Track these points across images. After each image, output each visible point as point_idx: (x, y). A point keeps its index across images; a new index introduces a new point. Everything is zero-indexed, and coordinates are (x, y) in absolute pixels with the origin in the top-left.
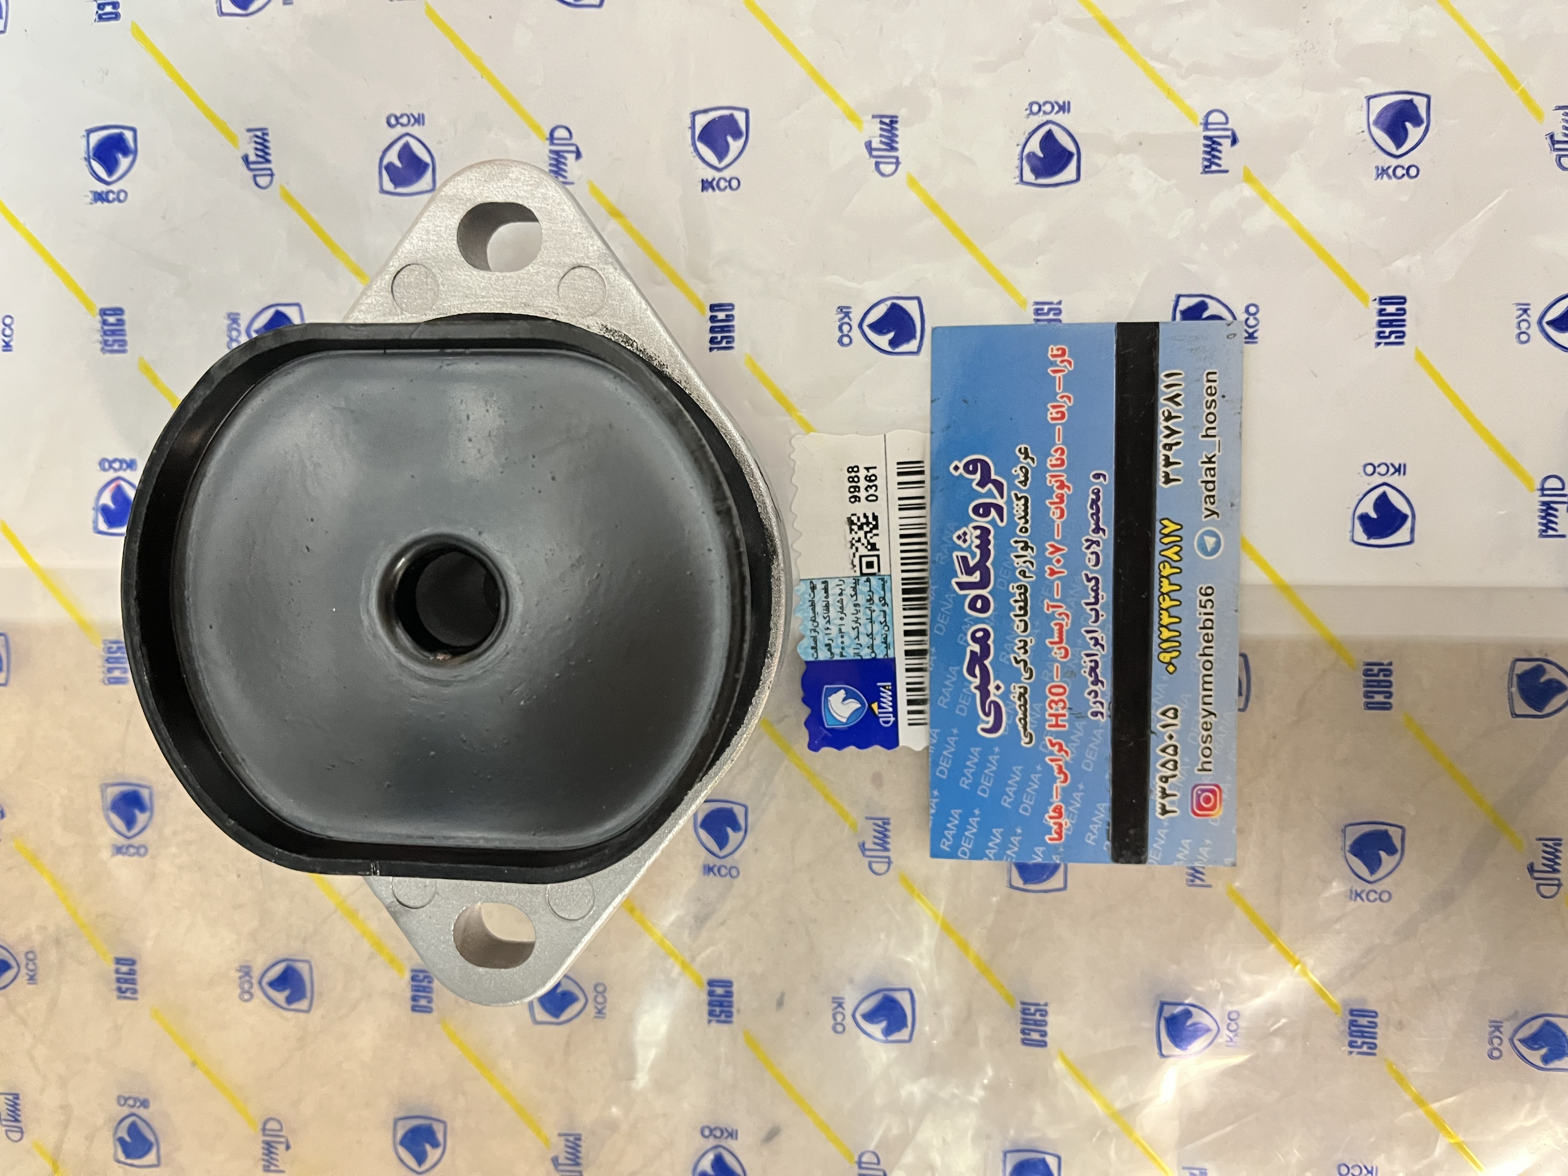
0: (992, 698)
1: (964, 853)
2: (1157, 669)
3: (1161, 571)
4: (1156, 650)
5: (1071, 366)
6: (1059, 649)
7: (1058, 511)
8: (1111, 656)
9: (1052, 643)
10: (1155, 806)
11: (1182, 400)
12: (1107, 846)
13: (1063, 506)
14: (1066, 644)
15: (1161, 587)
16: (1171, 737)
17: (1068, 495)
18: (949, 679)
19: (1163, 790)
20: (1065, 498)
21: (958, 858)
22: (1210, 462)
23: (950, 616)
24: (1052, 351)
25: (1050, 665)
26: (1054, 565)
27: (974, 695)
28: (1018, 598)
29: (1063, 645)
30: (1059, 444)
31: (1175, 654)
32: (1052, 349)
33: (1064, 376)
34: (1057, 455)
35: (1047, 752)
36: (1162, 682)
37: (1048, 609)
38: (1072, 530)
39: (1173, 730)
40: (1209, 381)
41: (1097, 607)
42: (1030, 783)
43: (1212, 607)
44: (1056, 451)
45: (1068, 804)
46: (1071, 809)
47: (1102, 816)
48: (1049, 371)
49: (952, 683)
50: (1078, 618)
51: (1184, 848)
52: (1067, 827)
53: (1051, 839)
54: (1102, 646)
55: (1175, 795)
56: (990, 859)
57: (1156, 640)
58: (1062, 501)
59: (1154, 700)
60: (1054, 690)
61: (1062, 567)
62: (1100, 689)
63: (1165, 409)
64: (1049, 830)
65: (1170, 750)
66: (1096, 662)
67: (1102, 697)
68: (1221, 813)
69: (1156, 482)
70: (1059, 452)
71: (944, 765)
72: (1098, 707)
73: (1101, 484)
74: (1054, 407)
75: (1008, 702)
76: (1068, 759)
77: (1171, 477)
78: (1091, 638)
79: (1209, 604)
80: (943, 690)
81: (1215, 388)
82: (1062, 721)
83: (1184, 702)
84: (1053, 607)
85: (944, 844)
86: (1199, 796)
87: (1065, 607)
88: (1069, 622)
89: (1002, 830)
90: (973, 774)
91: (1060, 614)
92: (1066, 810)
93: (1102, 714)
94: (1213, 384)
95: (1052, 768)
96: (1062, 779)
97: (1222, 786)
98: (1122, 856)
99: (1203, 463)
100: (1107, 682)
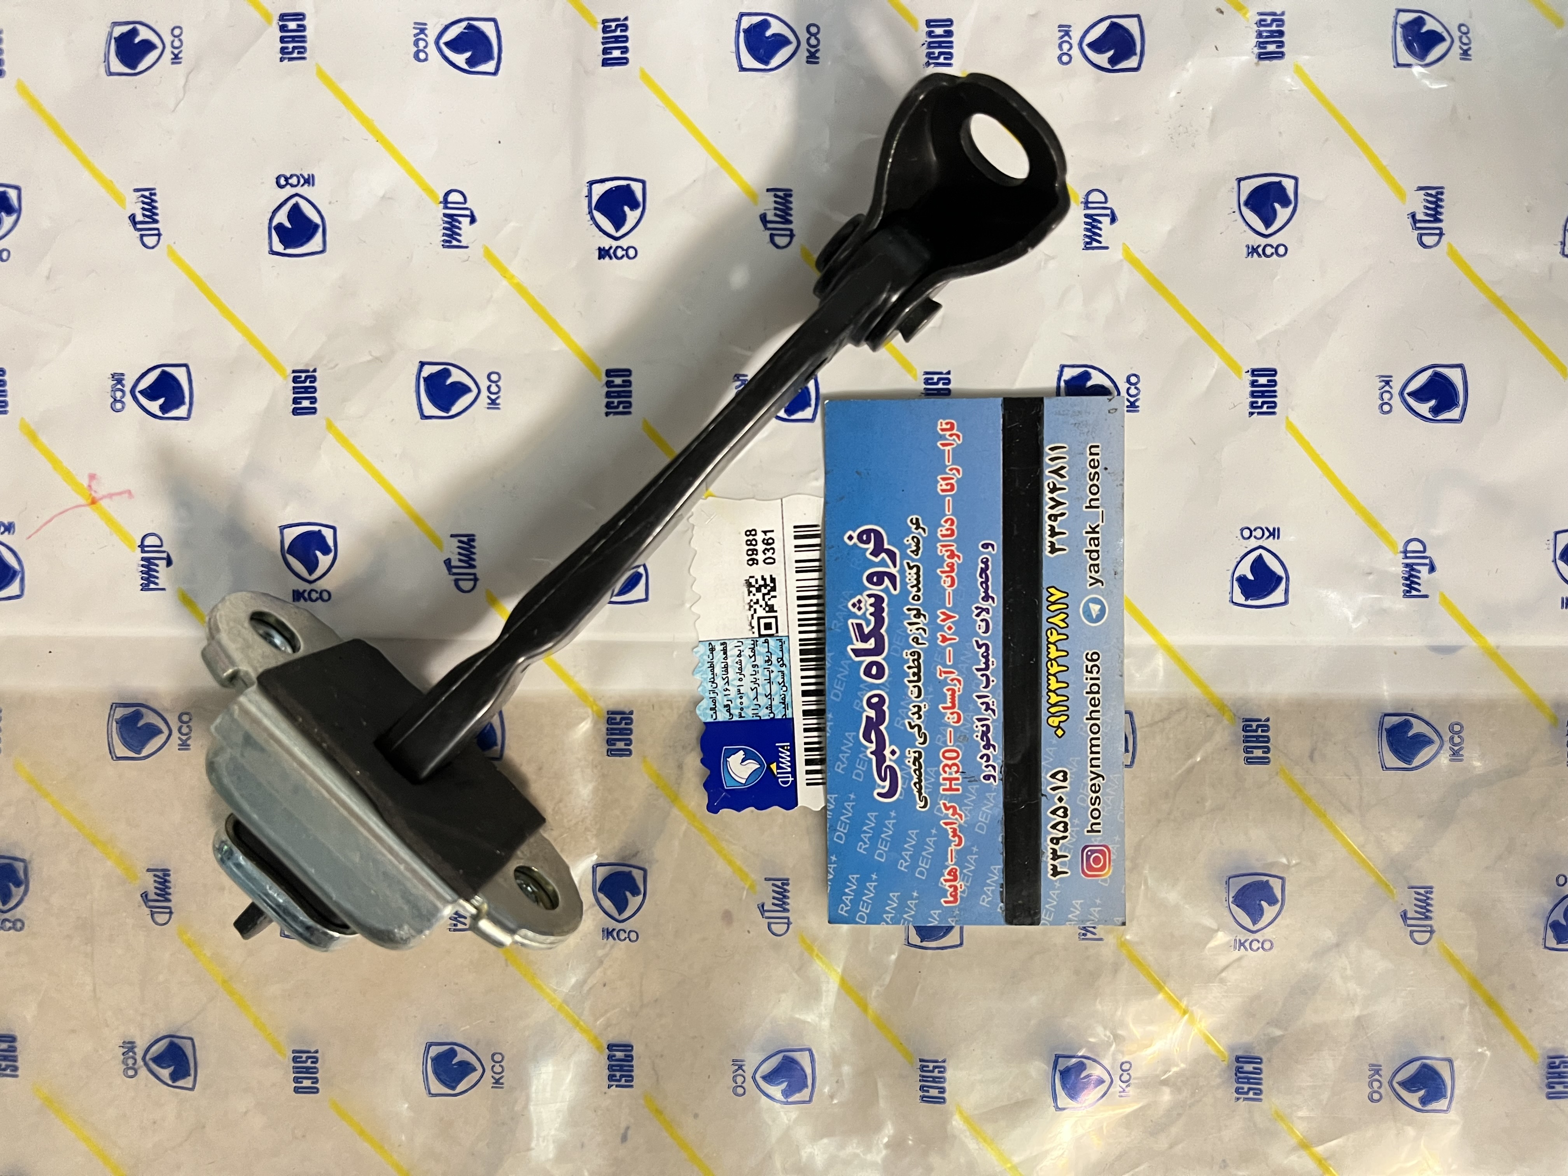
0: (888, 763)
1: (862, 918)
2: (1046, 734)
3: (1048, 638)
4: (1045, 715)
5: (959, 439)
6: (952, 714)
7: (949, 579)
8: (1002, 720)
9: (944, 708)
10: (1047, 867)
11: (1066, 472)
12: (1001, 908)
13: (953, 574)
14: (958, 709)
15: (1049, 653)
16: (1060, 799)
17: (958, 564)
18: (846, 744)
19: (1054, 851)
20: (955, 567)
21: (857, 923)
22: (1094, 532)
23: (846, 682)
24: (941, 425)
25: (944, 730)
26: (945, 632)
27: (871, 760)
28: (913, 665)
29: (956, 710)
30: (949, 514)
31: (1064, 718)
32: (941, 423)
33: (953, 449)
34: (947, 526)
35: (942, 815)
36: (1052, 746)
37: (941, 675)
38: (963, 597)
39: (1062, 793)
40: (1091, 454)
41: (988, 673)
42: (926, 847)
43: (1098, 673)
44: (946, 522)
45: (962, 867)
46: (965, 871)
47: (996, 878)
48: (938, 444)
49: (849, 748)
50: (970, 683)
51: (1076, 908)
52: (961, 890)
53: (946, 902)
54: (993, 711)
55: (1066, 857)
56: (887, 923)
57: (1044, 705)
58: (952, 571)
59: (1043, 763)
60: (947, 755)
61: (953, 634)
62: (991, 752)
63: (1050, 481)
64: (944, 893)
65: (1060, 812)
66: (988, 726)
67: (994, 761)
68: (1110, 873)
69: (1042, 551)
70: (949, 522)
71: (842, 830)
72: (990, 771)
73: (989, 553)
74: (944, 479)
75: (903, 767)
76: (962, 822)
77: (1057, 546)
78: (982, 704)
79: (1095, 669)
80: (841, 755)
81: (1098, 461)
82: (955, 784)
83: (1073, 765)
84: (945, 672)
85: (842, 910)
86: (1088, 857)
87: (957, 673)
88: (961, 687)
89: (899, 894)
90: (869, 839)
91: (952, 680)
92: (961, 873)
93: (994, 777)
94: (1096, 457)
95: (946, 830)
96: (957, 843)
97: (1110, 847)
98: (1015, 917)
99: (1087, 533)
100: (999, 747)
